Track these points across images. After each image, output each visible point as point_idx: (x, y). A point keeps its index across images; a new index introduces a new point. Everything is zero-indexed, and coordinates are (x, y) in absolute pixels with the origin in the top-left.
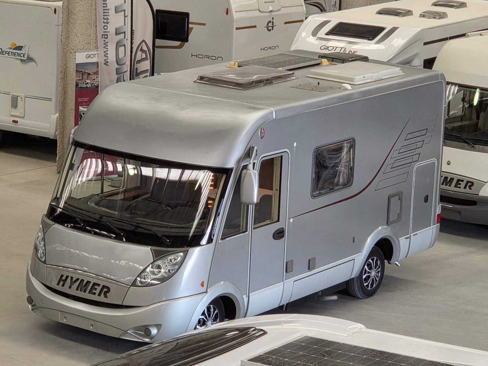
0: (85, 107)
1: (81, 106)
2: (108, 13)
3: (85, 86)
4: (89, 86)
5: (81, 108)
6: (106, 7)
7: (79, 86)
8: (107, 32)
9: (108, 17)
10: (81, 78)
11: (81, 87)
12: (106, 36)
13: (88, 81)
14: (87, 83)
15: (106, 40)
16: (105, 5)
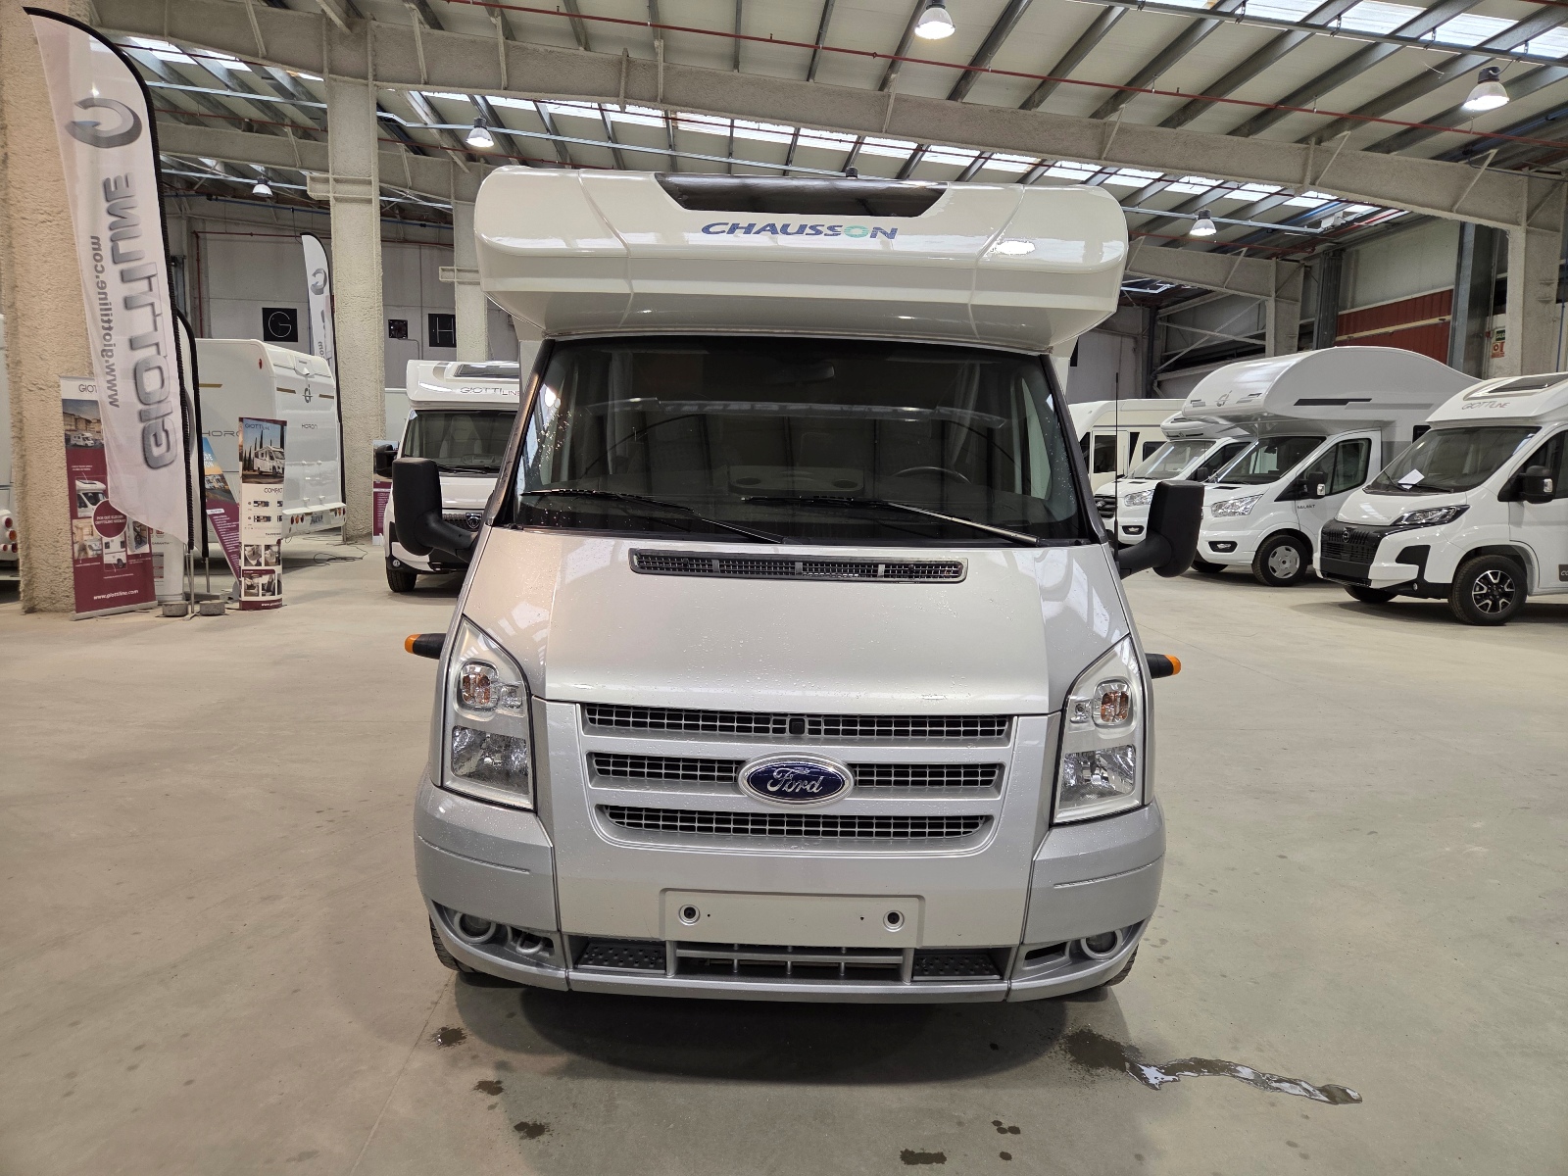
0: (87, 481)
1: (78, 479)
2: (110, 309)
3: (82, 443)
4: (90, 443)
5: (79, 484)
6: (106, 299)
7: (73, 442)
8: (110, 345)
9: (111, 318)
10: (73, 428)
11: (75, 445)
12: (110, 354)
13: (88, 435)
14: (87, 438)
15: (111, 361)
16: (103, 296)
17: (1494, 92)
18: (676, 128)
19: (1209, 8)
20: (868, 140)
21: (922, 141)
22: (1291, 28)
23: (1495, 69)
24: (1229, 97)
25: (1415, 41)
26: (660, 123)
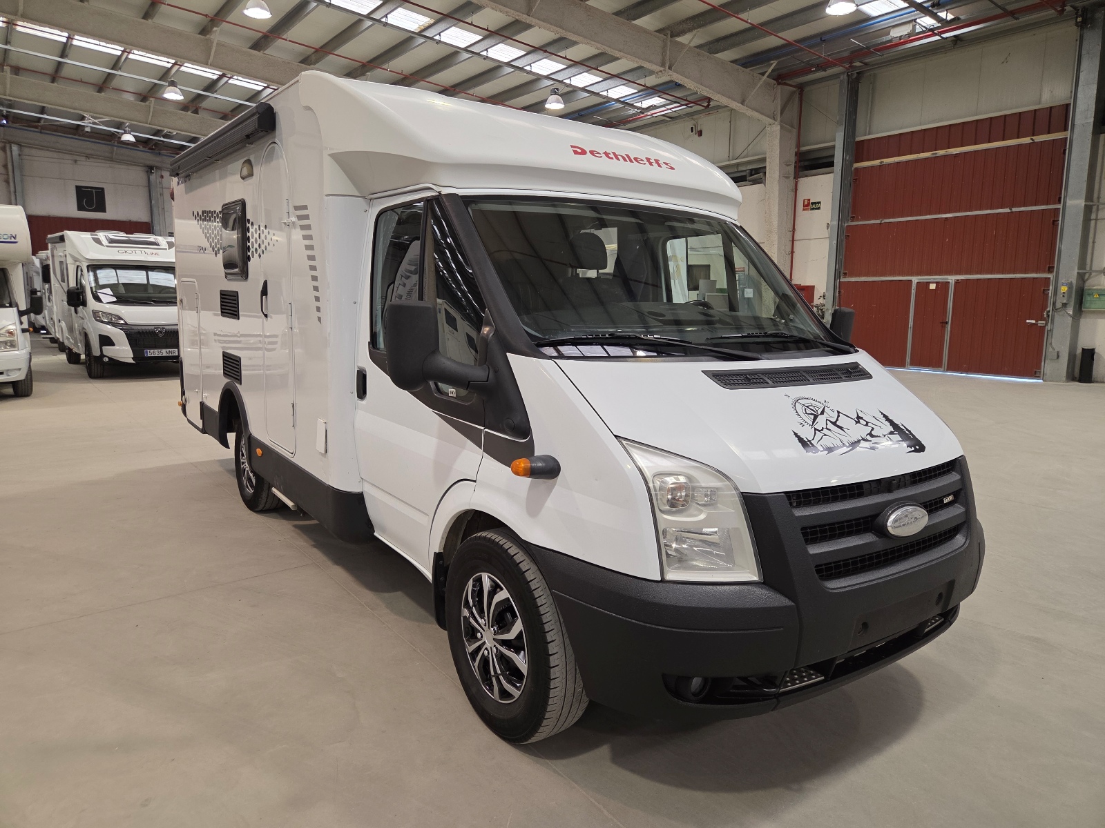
17: (558, 102)
18: (15, 29)
19: (417, 31)
20: (186, 65)
21: (225, 72)
22: (459, 50)
23: (557, 89)
24: (430, 79)
25: (521, 69)
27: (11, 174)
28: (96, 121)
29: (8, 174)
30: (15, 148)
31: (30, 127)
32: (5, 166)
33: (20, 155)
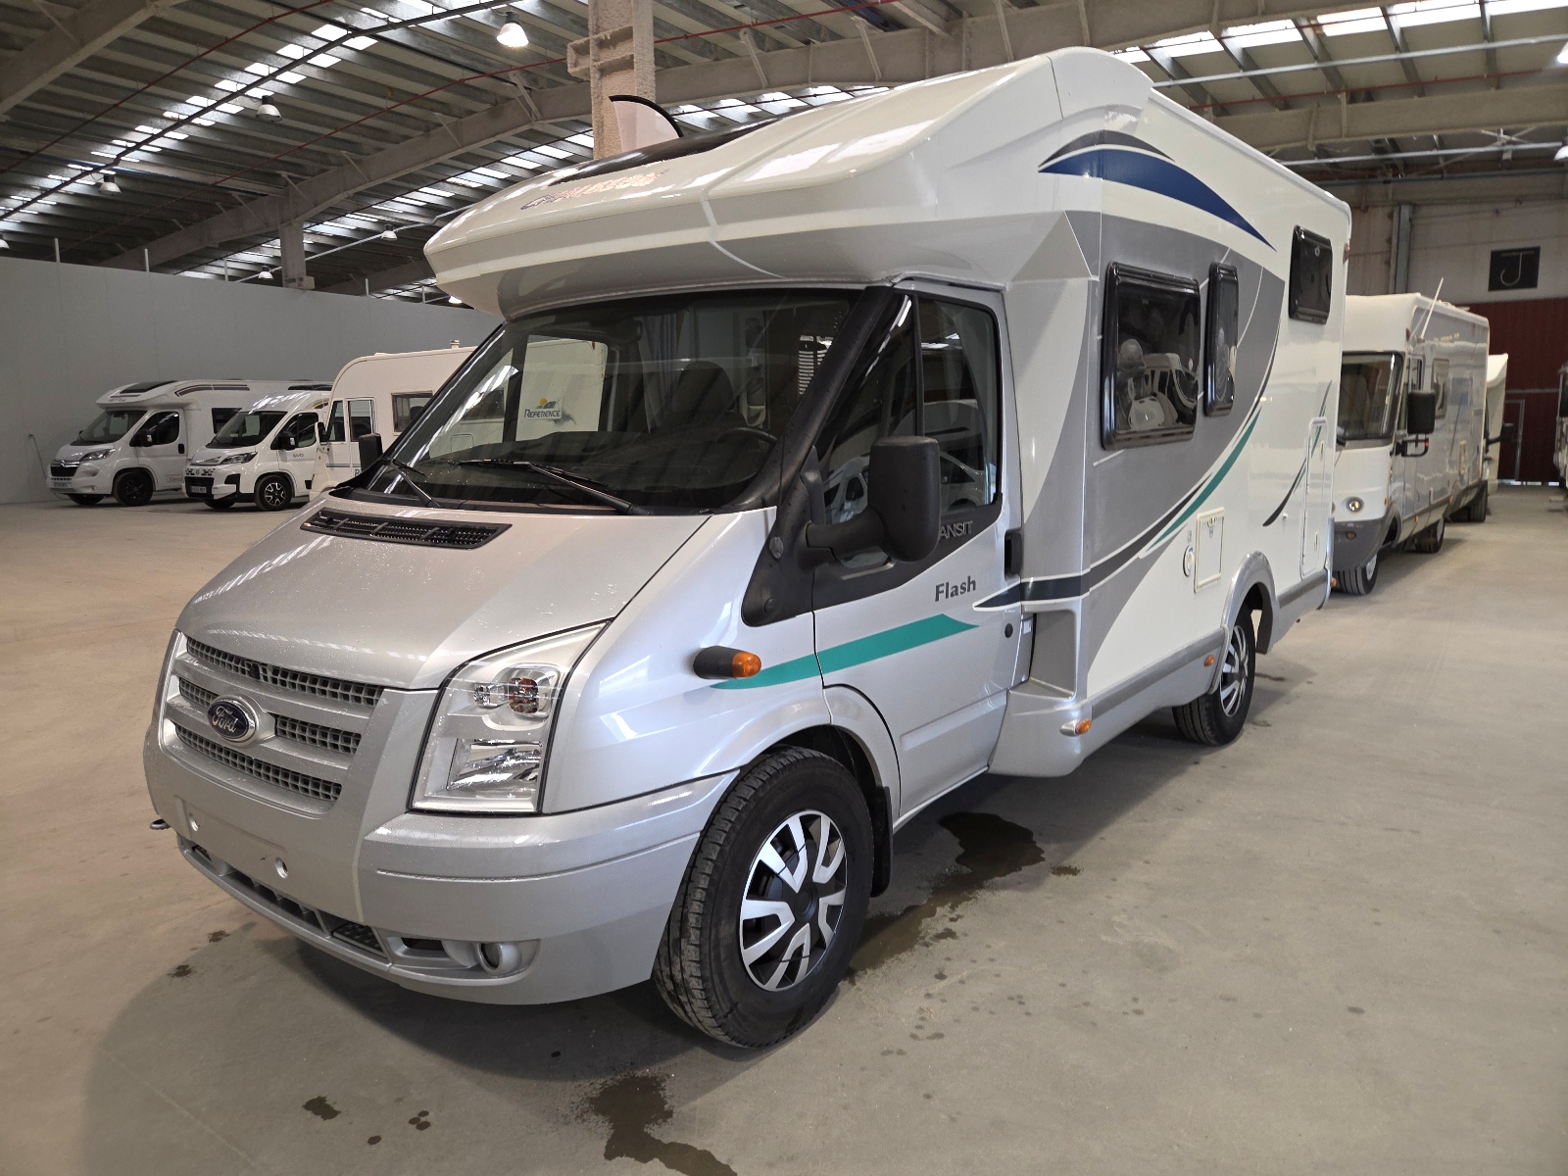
26: (1296, 36)
27: (1394, 249)
28: (1514, 139)
29: (1390, 251)
30: (1406, 211)
31: (1428, 173)
32: (1389, 241)
33: (1410, 220)
